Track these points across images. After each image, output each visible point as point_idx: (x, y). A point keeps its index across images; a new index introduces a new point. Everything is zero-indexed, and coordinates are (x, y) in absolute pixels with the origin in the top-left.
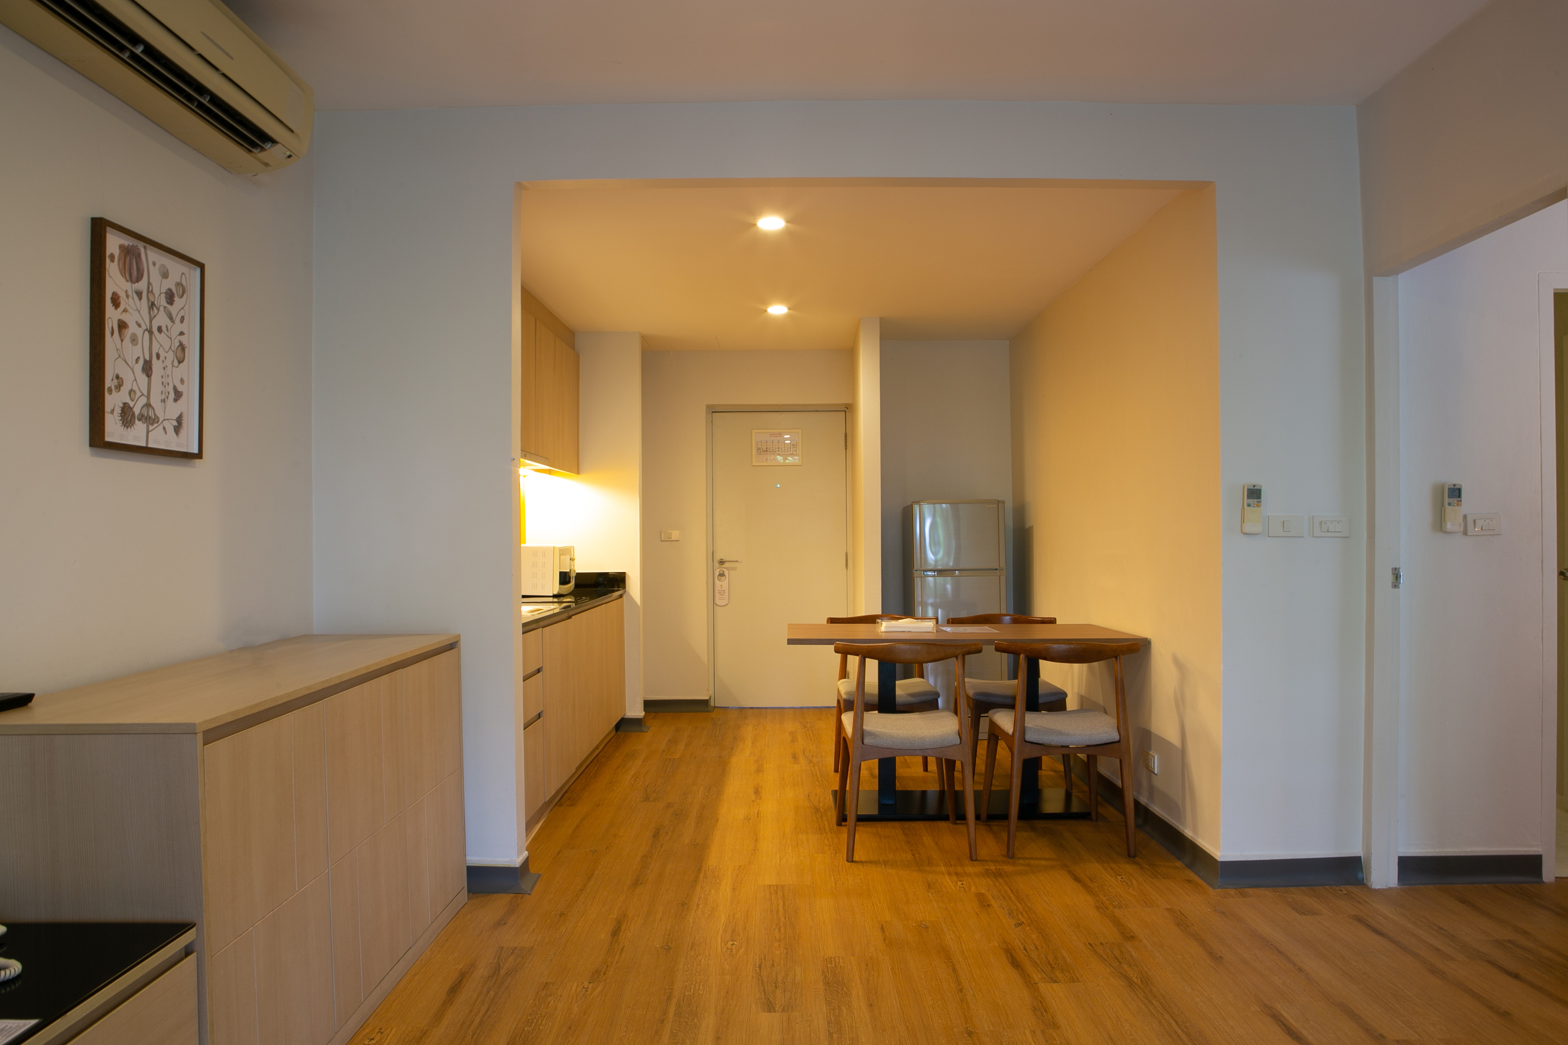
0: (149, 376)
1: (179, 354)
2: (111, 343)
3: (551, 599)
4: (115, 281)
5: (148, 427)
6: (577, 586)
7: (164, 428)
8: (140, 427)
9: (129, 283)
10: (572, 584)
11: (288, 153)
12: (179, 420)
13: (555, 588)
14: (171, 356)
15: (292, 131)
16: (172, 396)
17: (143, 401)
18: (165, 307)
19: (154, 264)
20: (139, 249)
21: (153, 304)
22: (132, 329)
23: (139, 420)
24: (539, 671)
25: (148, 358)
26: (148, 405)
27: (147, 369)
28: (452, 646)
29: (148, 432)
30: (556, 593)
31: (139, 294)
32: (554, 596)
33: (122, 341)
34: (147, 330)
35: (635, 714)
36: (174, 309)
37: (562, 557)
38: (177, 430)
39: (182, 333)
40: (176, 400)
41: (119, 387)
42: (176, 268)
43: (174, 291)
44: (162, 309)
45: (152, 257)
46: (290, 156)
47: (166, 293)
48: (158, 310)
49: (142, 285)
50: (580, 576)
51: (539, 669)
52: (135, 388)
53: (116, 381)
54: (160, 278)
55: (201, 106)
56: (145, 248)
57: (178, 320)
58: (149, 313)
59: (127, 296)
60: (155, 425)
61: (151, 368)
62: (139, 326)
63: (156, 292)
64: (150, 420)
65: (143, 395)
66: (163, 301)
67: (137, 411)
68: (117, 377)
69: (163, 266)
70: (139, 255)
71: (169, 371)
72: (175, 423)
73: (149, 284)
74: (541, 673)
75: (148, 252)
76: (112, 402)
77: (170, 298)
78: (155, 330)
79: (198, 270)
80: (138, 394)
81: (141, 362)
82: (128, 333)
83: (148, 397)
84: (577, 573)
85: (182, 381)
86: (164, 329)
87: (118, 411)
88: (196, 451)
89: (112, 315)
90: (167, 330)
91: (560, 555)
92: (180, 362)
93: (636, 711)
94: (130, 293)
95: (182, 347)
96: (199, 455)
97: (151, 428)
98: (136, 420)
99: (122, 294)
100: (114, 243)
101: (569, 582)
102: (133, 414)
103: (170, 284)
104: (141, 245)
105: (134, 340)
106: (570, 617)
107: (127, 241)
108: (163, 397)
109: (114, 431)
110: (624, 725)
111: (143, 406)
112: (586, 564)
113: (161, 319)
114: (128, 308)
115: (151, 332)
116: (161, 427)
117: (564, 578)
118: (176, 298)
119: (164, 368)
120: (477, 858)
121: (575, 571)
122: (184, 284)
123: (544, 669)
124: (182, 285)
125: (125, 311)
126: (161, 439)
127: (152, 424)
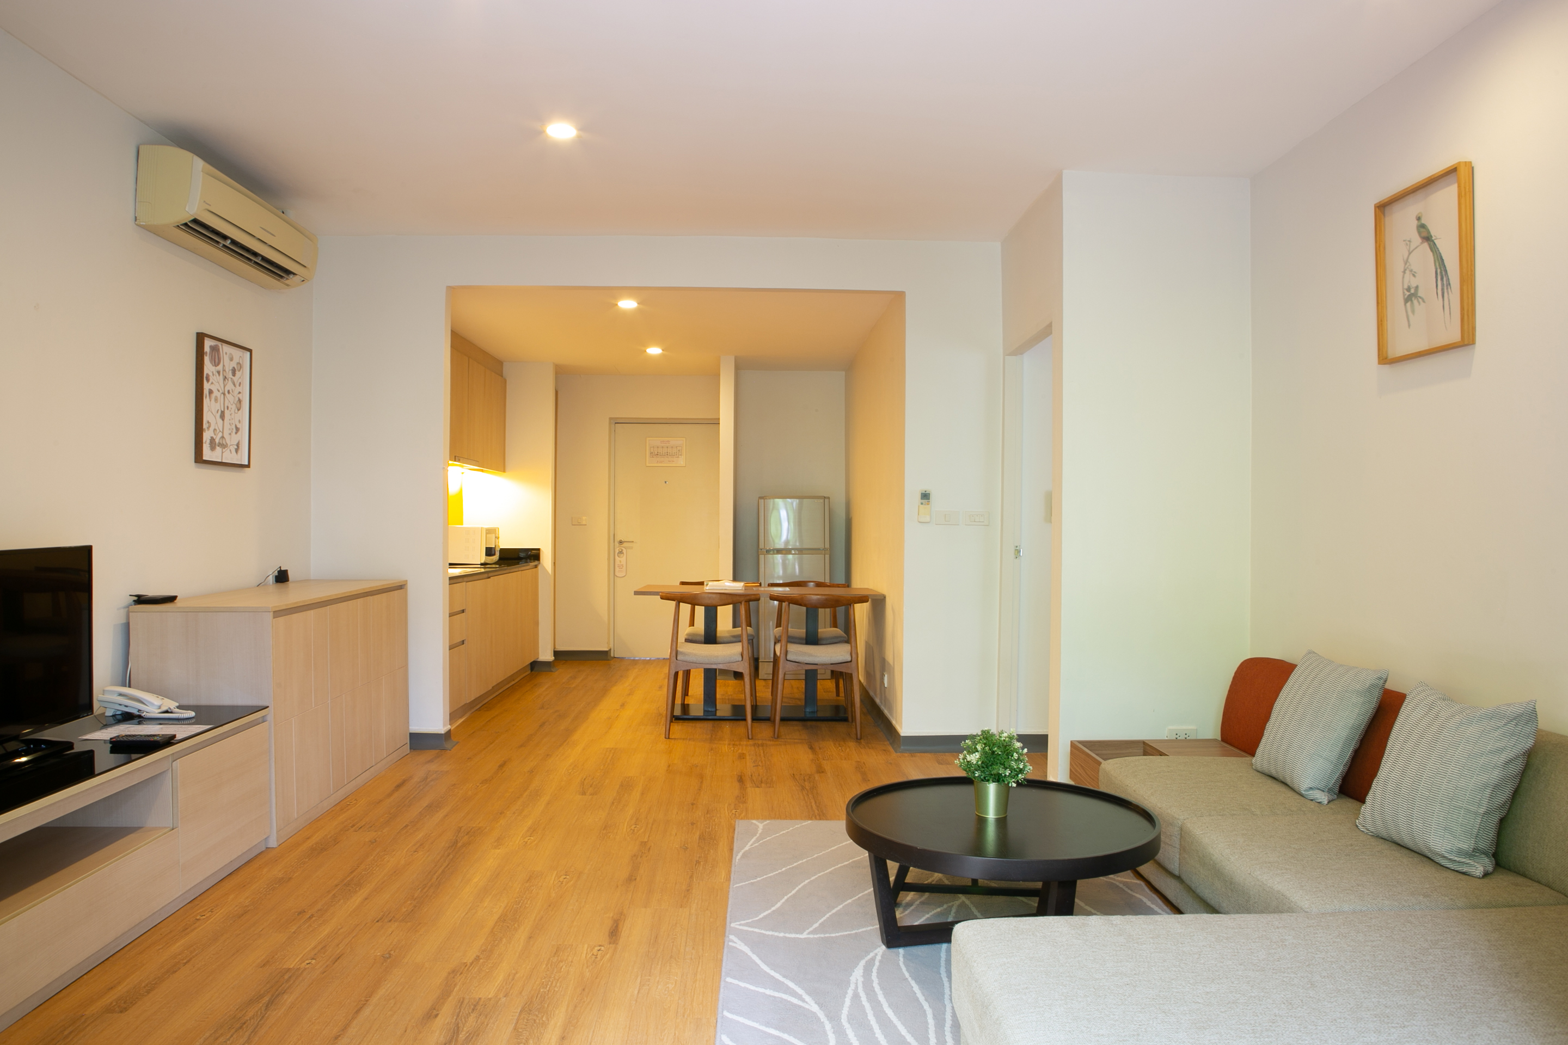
0: (223, 420)
1: (238, 405)
2: (206, 402)
3: (479, 566)
4: (208, 368)
5: (222, 450)
6: (501, 559)
7: (230, 450)
8: (218, 449)
9: (214, 367)
10: (496, 558)
11: (303, 279)
12: (238, 445)
13: (483, 558)
14: (234, 407)
15: (305, 267)
16: (234, 431)
17: (220, 435)
18: (231, 378)
19: (226, 353)
20: (219, 346)
21: (226, 377)
22: (216, 393)
23: (218, 446)
24: (463, 611)
25: (223, 410)
26: (223, 437)
27: (222, 416)
28: (401, 587)
29: (222, 453)
30: (483, 562)
31: (219, 372)
32: (482, 564)
33: (210, 401)
34: (222, 393)
35: (546, 658)
36: (235, 379)
37: (488, 535)
38: (237, 451)
39: (240, 393)
40: (236, 433)
41: (208, 428)
42: (236, 353)
43: (236, 368)
44: (230, 379)
45: (225, 349)
46: (303, 281)
47: (232, 370)
48: (228, 380)
49: (220, 368)
50: (503, 551)
51: (463, 610)
52: (217, 428)
53: (207, 424)
54: (229, 361)
55: (256, 263)
56: (222, 345)
57: (237, 385)
58: (224, 383)
59: (213, 375)
60: (226, 448)
61: (224, 416)
62: (219, 391)
63: (227, 370)
64: (223, 446)
65: (220, 431)
66: (230, 375)
67: (217, 441)
68: (208, 422)
69: (231, 354)
70: (219, 349)
71: (233, 415)
72: (236, 447)
73: (224, 366)
74: (464, 613)
75: (224, 347)
76: (207, 436)
77: (234, 372)
78: (226, 393)
79: (249, 353)
80: (218, 431)
81: (220, 412)
82: (213, 396)
83: (223, 433)
84: (501, 549)
85: (239, 421)
86: (231, 391)
87: (208, 441)
88: (247, 463)
89: (207, 386)
90: (232, 392)
91: (487, 534)
92: (238, 410)
93: (546, 655)
94: (214, 373)
95: (240, 401)
96: (248, 466)
97: (224, 450)
98: (217, 447)
99: (210, 374)
100: (208, 343)
101: (494, 555)
102: (215, 443)
103: (234, 364)
104: (219, 344)
105: (216, 400)
106: (489, 578)
107: (213, 343)
108: (230, 432)
109: (207, 454)
110: (536, 667)
111: (220, 439)
112: (508, 542)
113: (230, 386)
114: (214, 382)
115: (224, 394)
116: (229, 449)
117: (489, 552)
118: (237, 372)
119: (231, 415)
120: (417, 728)
121: (499, 546)
122: (241, 363)
123: (466, 610)
124: (240, 364)
125: (212, 383)
126: (229, 457)
127: (224, 448)
